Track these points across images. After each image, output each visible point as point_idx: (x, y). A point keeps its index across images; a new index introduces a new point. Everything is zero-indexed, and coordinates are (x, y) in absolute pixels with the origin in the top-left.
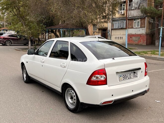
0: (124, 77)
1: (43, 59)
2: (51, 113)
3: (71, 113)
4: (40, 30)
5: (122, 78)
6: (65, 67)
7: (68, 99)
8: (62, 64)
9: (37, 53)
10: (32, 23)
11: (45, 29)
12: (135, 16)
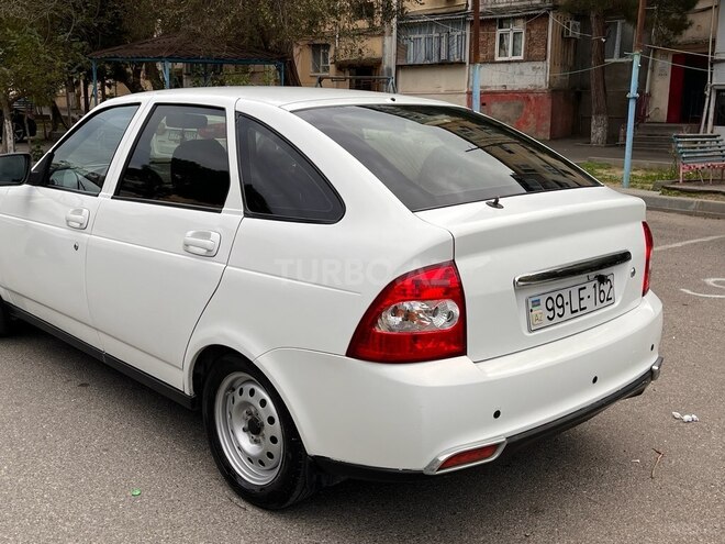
0: (553, 309)
1: (79, 212)
2: (136, 515)
3: (250, 509)
4: (58, 64)
5: (541, 311)
6: (210, 254)
7: (231, 433)
8: (194, 236)
9: (44, 178)
10: (13, 28)
11: (82, 58)
12: (502, 9)
